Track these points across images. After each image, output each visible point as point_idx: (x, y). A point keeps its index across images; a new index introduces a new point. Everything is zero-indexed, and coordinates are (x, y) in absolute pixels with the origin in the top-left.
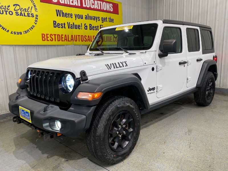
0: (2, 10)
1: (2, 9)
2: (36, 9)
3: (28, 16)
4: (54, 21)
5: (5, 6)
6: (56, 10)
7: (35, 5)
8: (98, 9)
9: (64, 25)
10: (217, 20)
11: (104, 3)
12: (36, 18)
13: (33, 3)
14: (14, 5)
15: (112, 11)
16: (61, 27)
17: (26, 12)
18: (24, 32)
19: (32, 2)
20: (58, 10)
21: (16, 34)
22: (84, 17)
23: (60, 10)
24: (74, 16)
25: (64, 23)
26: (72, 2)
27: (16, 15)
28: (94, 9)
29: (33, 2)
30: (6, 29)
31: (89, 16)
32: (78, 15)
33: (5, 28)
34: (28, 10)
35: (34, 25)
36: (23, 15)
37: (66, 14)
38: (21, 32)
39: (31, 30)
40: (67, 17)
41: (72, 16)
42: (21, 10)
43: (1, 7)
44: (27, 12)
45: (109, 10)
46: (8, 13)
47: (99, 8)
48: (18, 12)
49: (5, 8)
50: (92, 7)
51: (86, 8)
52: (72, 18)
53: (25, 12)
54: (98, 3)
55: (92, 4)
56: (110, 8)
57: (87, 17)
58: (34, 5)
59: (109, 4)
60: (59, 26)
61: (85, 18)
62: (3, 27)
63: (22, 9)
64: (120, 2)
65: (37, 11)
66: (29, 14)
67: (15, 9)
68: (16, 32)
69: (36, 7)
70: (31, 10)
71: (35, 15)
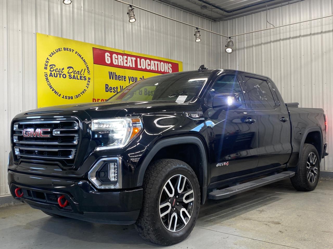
0: (57, 73)
1: (56, 72)
2: (89, 71)
3: (81, 79)
4: (106, 85)
5: (60, 69)
6: (109, 72)
7: (88, 67)
9: (116, 89)
10: (303, 85)
11: (162, 63)
12: (88, 81)
13: (87, 65)
14: (68, 68)
15: (171, 72)
16: (113, 91)
17: (79, 74)
19: (86, 64)
20: (111, 73)
21: (68, 98)
22: (139, 80)
23: (113, 73)
24: (127, 79)
25: (117, 87)
26: (126, 63)
27: (69, 78)
28: (150, 71)
29: (87, 64)
30: (58, 93)
32: (132, 77)
33: (57, 92)
34: (81, 72)
35: (86, 88)
36: (76, 78)
37: (119, 77)
39: (82, 94)
40: (120, 80)
41: (126, 78)
42: (74, 73)
43: (56, 70)
44: (80, 75)
45: (168, 72)
46: (61, 76)
47: (156, 70)
48: (71, 75)
49: (59, 71)
50: (148, 69)
51: (141, 70)
52: (125, 81)
53: (78, 75)
54: (155, 64)
55: (149, 65)
56: (169, 69)
58: (87, 68)
59: (167, 64)
60: (111, 90)
62: (55, 91)
63: (76, 71)
64: (181, 61)
65: (90, 74)
66: (81, 77)
67: (69, 72)
68: (67, 96)
69: (89, 69)
70: (84, 73)
71: (87, 78)
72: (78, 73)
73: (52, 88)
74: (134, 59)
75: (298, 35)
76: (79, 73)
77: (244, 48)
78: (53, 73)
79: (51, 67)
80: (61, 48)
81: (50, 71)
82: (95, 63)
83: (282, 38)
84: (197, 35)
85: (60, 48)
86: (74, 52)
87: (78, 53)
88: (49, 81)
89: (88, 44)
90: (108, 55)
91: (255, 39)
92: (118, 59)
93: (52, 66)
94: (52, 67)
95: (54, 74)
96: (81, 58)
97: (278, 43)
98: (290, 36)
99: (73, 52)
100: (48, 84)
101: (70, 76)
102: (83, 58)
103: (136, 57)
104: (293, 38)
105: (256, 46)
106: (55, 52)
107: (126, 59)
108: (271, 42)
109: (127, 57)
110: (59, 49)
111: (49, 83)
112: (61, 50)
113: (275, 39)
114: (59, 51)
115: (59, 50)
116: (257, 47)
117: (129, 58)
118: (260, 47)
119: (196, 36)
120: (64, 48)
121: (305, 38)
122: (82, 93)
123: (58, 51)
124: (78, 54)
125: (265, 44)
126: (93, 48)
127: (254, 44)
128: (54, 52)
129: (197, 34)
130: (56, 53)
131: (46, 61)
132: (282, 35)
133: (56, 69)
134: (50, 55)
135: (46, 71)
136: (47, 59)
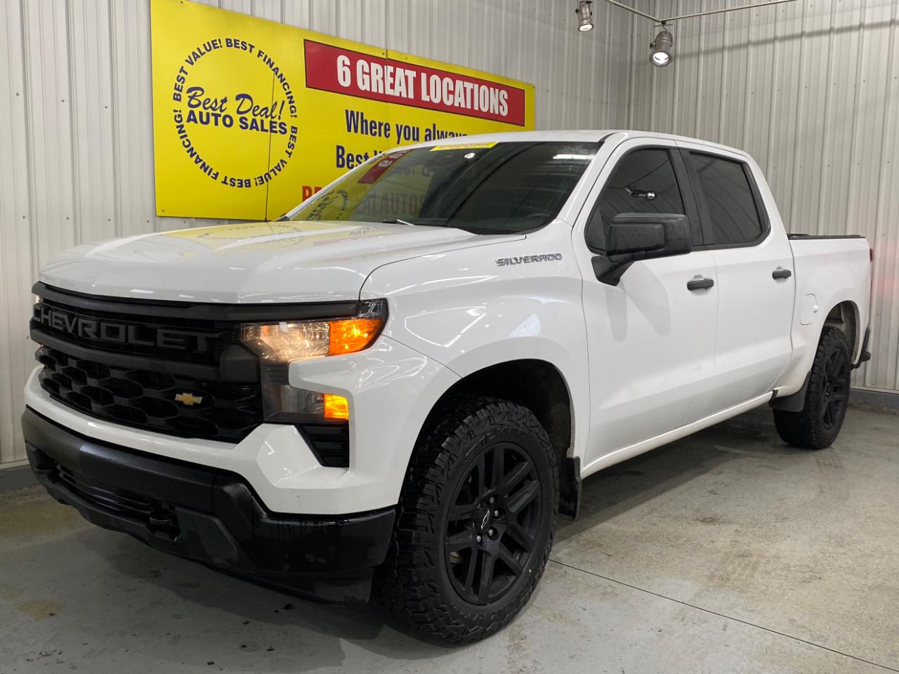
0: (208, 111)
1: (205, 109)
2: (293, 109)
3: (272, 131)
4: (339, 147)
5: (216, 101)
6: (347, 111)
7: (291, 97)
8: (465, 109)
9: (364, 158)
10: (856, 162)
11: (484, 88)
12: (291, 136)
13: (288, 91)
14: (238, 98)
15: (505, 113)
17: (267, 117)
18: (258, 180)
19: (286, 87)
20: (352, 112)
21: (237, 184)
22: (422, 134)
23: (358, 113)
24: (393, 132)
25: (366, 154)
26: (392, 86)
27: (241, 127)
28: (453, 110)
29: (288, 88)
30: (211, 170)
31: (438, 131)
32: (406, 127)
33: (208, 167)
34: (272, 111)
35: (286, 157)
36: (260, 128)
37: (373, 125)
38: (249, 180)
39: (276, 174)
40: (375, 134)
41: (389, 130)
42: (253, 113)
43: (204, 104)
44: (269, 118)
45: (497, 112)
46: (220, 119)
47: (469, 106)
48: (246, 119)
49: (214, 106)
50: (448, 103)
51: (430, 106)
52: (387, 136)
53: (264, 118)
54: (465, 89)
55: (449, 92)
56: (500, 104)
57: (430, 135)
58: (288, 98)
59: (497, 90)
60: (351, 163)
61: (426, 136)
62: (204, 164)
63: (258, 107)
64: (529, 82)
65: (296, 116)
66: (274, 125)
67: (240, 110)
68: (236, 179)
69: (293, 102)
70: (280, 113)
71: (288, 128)
72: (266, 112)
73: (196, 156)
74: (412, 74)
75: (856, 23)
76: (268, 114)
77: (698, 53)
78: (197, 111)
79: (191, 94)
80: (219, 40)
81: (190, 105)
82: (310, 84)
83: (808, 29)
84: (584, 12)
85: (216, 41)
86: (256, 51)
87: (264, 56)
88: (186, 136)
89: (293, 27)
90: (344, 62)
91: (730, 29)
92: (369, 74)
93: (194, 92)
94: (195, 95)
95: (201, 113)
96: (274, 70)
97: (796, 42)
98: (832, 25)
99: (251, 51)
100: (184, 142)
101: (244, 120)
102: (277, 69)
103: (419, 69)
104: (841, 30)
105: (731, 48)
106: (203, 50)
107: (391, 73)
108: (775, 39)
109: (395, 70)
110: (213, 42)
111: (187, 140)
112: (219, 45)
113: (788, 33)
114: (215, 48)
115: (214, 45)
116: (735, 53)
117: (400, 72)
118: (743, 51)
119: (582, 14)
120: (227, 40)
121: (877, 32)
122: (275, 170)
123: (211, 49)
124: (266, 56)
125: (757, 43)
126: (305, 40)
127: (727, 43)
128: (198, 49)
129: (583, 9)
130: (205, 53)
131: (179, 76)
132: (808, 20)
133: (204, 99)
134: (189, 59)
135: (177, 105)
136: (180, 72)
